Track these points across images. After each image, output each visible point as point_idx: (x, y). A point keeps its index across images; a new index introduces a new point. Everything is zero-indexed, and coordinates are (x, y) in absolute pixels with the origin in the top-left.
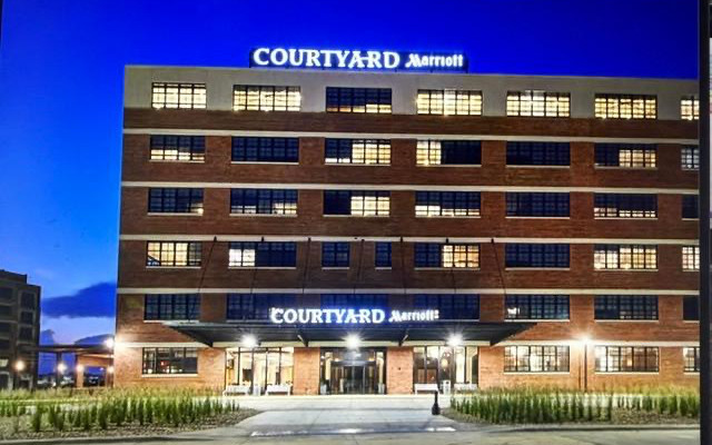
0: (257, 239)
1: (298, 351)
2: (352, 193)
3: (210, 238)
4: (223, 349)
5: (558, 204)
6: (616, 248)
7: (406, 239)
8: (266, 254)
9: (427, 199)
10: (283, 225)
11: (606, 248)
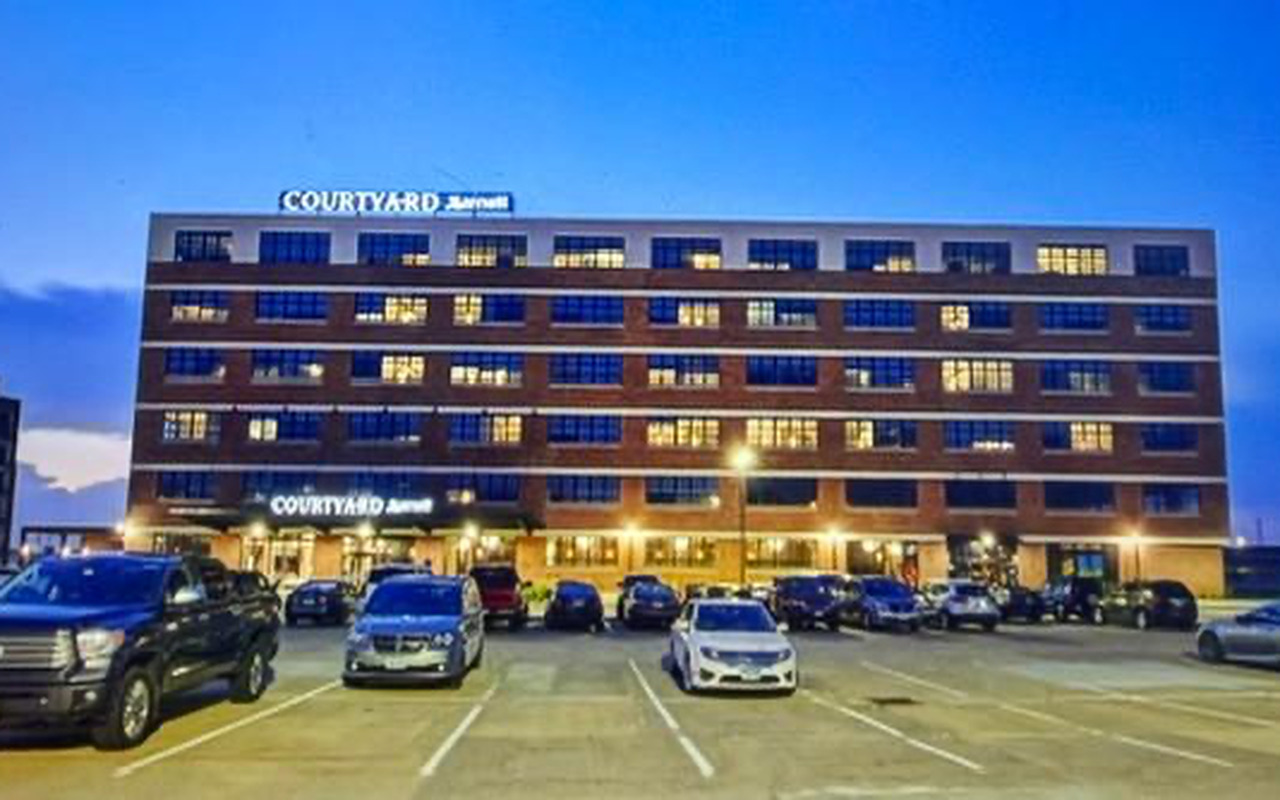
0: (279, 408)
1: (318, 539)
2: (383, 353)
3: (229, 407)
4: (238, 536)
5: (608, 368)
6: (674, 420)
7: (441, 410)
8: (289, 426)
9: (465, 360)
10: (307, 393)
11: (662, 419)
